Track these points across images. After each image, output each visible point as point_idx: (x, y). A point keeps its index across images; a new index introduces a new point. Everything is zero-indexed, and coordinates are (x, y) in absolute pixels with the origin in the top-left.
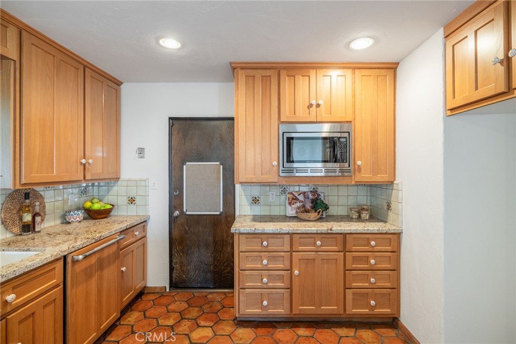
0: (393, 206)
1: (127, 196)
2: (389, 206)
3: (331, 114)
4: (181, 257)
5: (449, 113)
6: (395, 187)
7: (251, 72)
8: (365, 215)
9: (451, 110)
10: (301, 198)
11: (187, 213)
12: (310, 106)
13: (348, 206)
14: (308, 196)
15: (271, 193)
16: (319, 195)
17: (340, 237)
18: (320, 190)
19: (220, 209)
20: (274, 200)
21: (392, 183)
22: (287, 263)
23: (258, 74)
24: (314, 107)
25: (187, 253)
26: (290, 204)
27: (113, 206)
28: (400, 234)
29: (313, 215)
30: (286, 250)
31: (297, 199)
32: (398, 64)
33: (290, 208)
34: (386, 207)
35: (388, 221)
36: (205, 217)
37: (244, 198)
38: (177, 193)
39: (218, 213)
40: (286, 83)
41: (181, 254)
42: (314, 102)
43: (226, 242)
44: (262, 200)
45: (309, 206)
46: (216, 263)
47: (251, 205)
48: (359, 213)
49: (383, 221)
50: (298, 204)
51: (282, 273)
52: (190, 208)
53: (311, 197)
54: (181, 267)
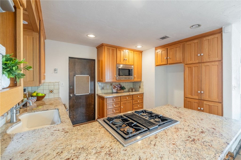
0: (141, 87)
1: (49, 90)
2: (140, 87)
3: (129, 62)
4: (73, 112)
5: (156, 66)
6: (142, 82)
7: (109, 48)
8: (134, 90)
9: (157, 65)
10: (117, 86)
11: (76, 95)
12: (124, 60)
13: (128, 88)
14: (118, 86)
15: (107, 85)
16: (121, 85)
17: (132, 96)
18: (121, 84)
19: (89, 92)
20: (108, 88)
21: (141, 81)
22: (120, 105)
23: (111, 48)
24: (125, 60)
25: (75, 111)
26: (114, 88)
27: (45, 95)
28: (143, 94)
29: (122, 91)
30: (119, 101)
31: (116, 87)
32: (142, 51)
33: (114, 90)
34: (139, 87)
35: (140, 91)
36: (83, 96)
37: (99, 88)
38: (72, 87)
39: (89, 94)
40: (118, 52)
41: (73, 111)
42: (125, 59)
43: (91, 104)
44: (105, 88)
45: (119, 89)
46: (87, 112)
47: (101, 90)
48: (132, 90)
49: (138, 91)
50: (116, 88)
51: (118, 108)
52: (77, 93)
53: (119, 86)
54: (73, 116)
